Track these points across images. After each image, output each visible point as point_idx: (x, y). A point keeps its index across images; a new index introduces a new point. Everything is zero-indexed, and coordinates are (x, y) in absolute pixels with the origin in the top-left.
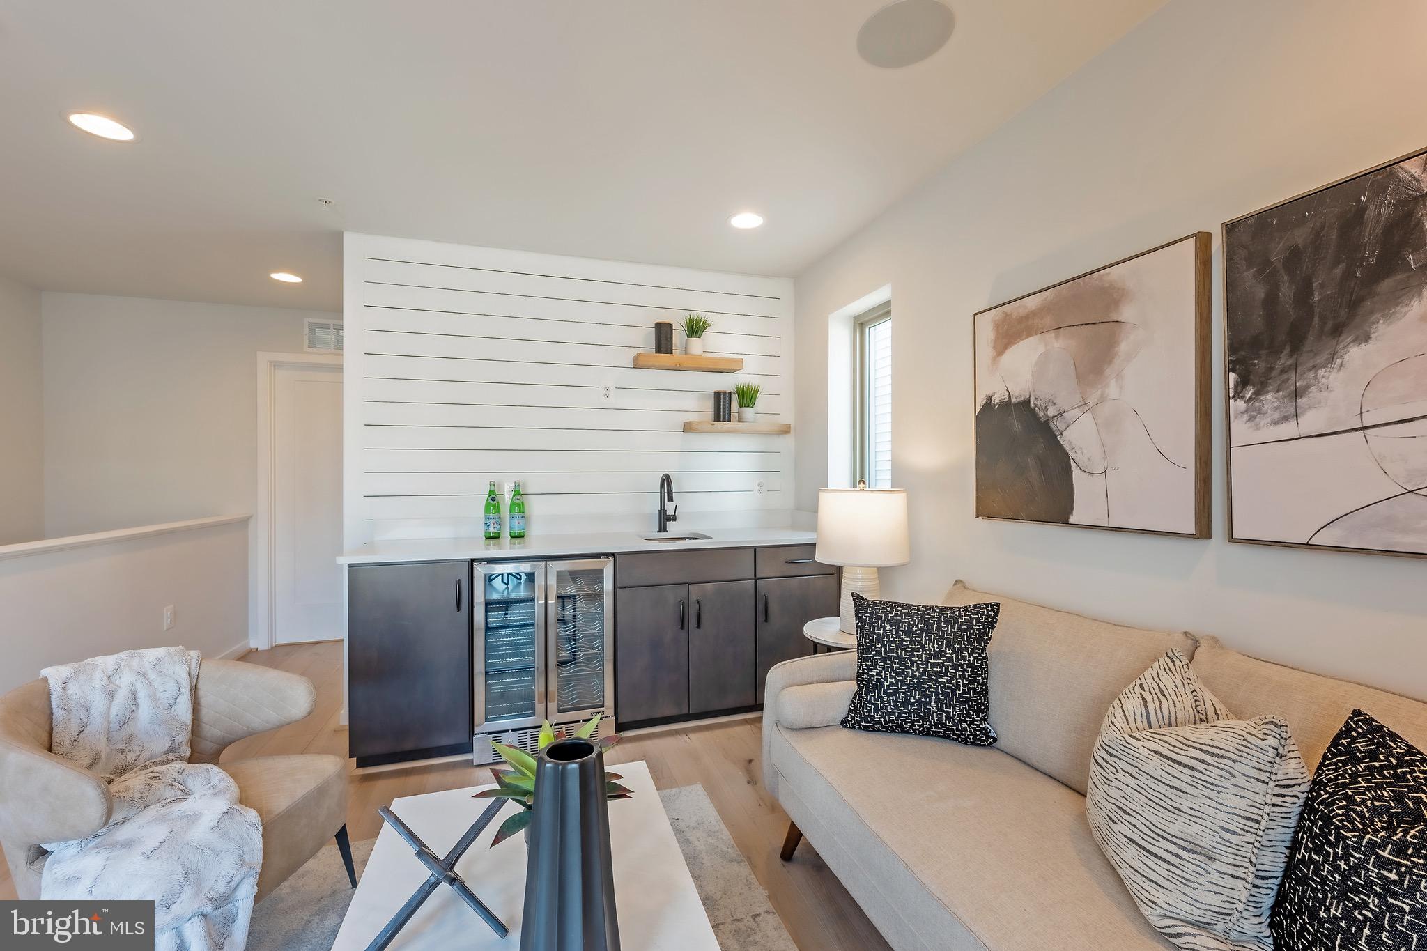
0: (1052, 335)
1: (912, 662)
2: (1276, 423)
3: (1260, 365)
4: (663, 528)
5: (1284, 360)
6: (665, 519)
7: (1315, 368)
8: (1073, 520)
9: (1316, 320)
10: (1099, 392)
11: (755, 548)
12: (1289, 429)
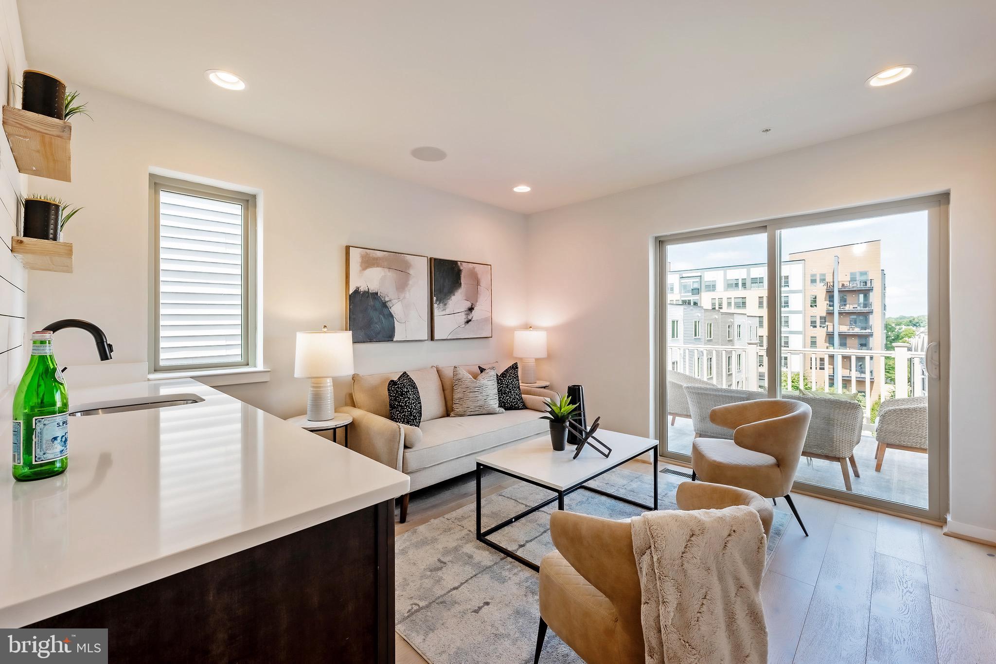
0: (387, 270)
2: (442, 311)
3: (440, 296)
5: (443, 297)
7: (448, 299)
8: (394, 339)
10: (404, 295)
12: (444, 313)
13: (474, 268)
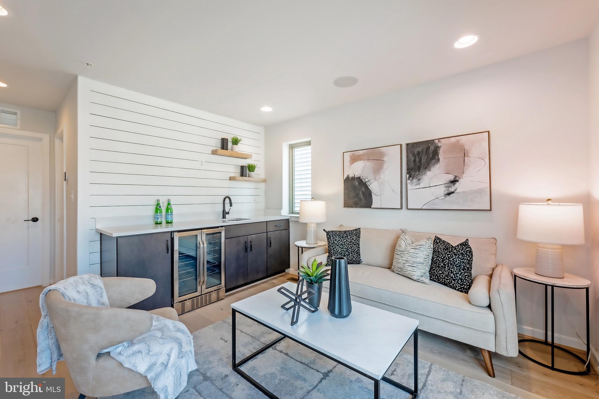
0: (366, 161)
1: (345, 245)
2: (416, 185)
3: (413, 173)
4: (224, 217)
5: (417, 173)
6: (225, 214)
7: (422, 175)
8: (372, 207)
9: (422, 166)
10: (379, 176)
11: (267, 222)
12: (418, 187)
13: (458, 141)
